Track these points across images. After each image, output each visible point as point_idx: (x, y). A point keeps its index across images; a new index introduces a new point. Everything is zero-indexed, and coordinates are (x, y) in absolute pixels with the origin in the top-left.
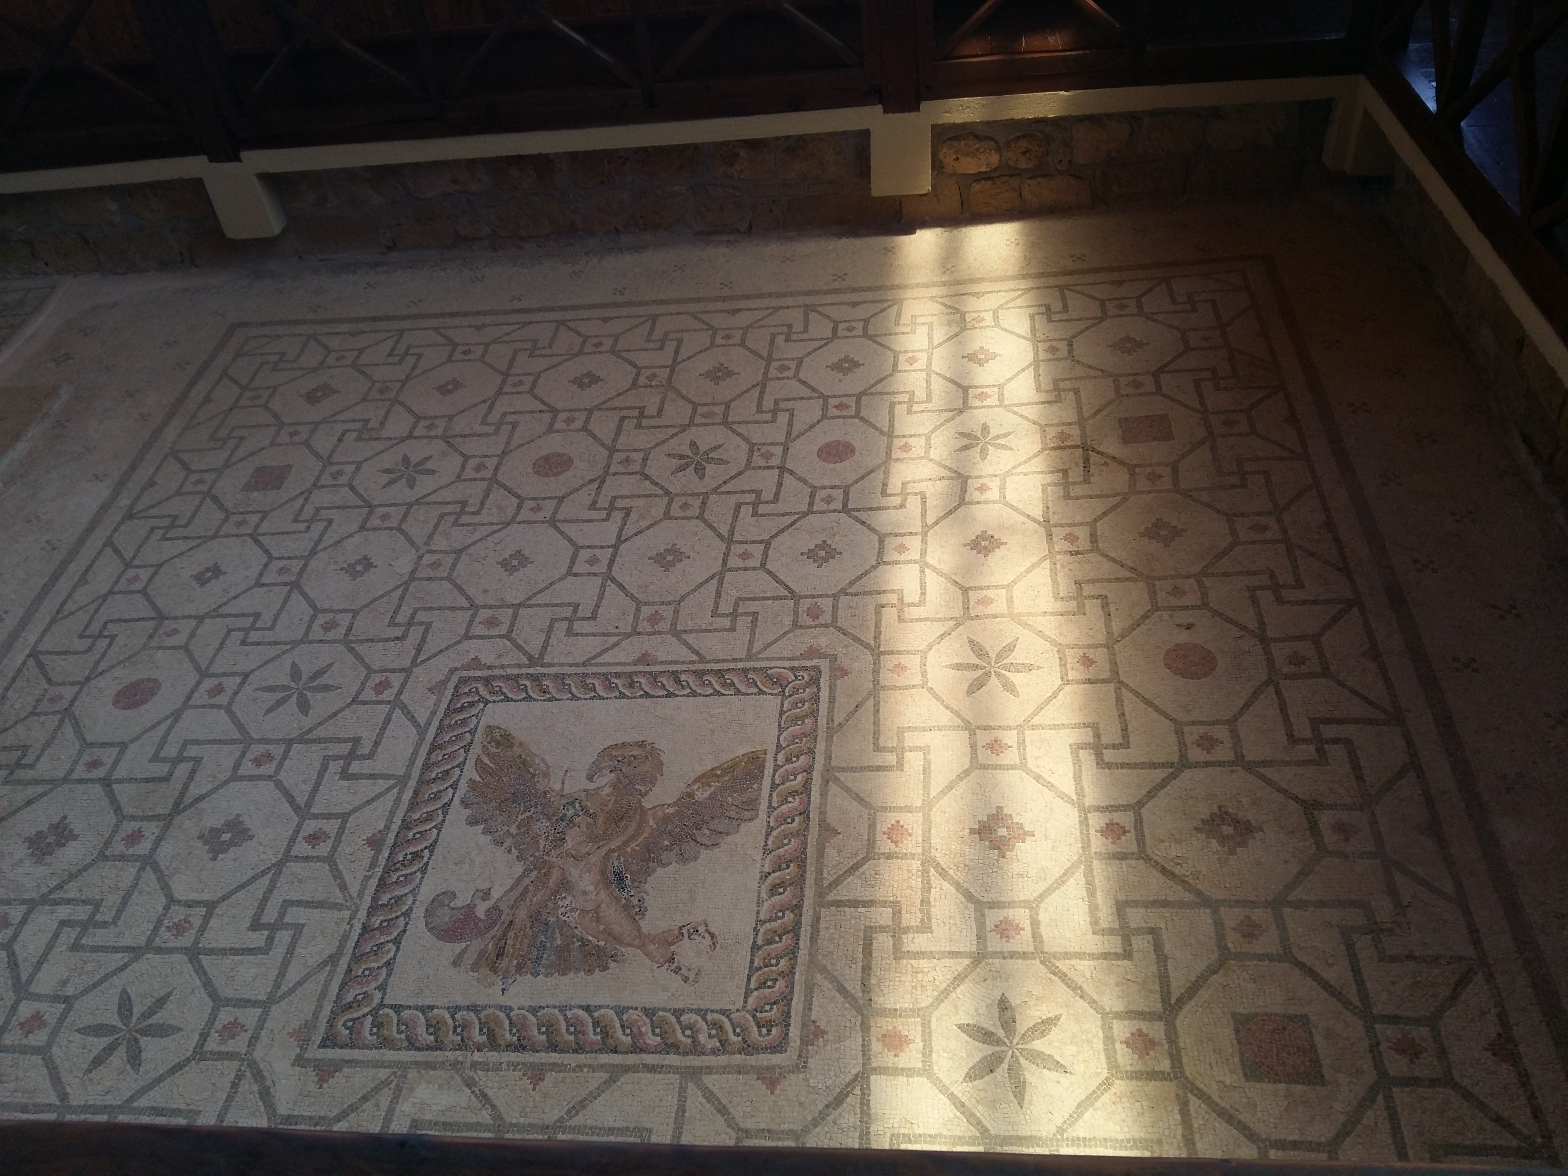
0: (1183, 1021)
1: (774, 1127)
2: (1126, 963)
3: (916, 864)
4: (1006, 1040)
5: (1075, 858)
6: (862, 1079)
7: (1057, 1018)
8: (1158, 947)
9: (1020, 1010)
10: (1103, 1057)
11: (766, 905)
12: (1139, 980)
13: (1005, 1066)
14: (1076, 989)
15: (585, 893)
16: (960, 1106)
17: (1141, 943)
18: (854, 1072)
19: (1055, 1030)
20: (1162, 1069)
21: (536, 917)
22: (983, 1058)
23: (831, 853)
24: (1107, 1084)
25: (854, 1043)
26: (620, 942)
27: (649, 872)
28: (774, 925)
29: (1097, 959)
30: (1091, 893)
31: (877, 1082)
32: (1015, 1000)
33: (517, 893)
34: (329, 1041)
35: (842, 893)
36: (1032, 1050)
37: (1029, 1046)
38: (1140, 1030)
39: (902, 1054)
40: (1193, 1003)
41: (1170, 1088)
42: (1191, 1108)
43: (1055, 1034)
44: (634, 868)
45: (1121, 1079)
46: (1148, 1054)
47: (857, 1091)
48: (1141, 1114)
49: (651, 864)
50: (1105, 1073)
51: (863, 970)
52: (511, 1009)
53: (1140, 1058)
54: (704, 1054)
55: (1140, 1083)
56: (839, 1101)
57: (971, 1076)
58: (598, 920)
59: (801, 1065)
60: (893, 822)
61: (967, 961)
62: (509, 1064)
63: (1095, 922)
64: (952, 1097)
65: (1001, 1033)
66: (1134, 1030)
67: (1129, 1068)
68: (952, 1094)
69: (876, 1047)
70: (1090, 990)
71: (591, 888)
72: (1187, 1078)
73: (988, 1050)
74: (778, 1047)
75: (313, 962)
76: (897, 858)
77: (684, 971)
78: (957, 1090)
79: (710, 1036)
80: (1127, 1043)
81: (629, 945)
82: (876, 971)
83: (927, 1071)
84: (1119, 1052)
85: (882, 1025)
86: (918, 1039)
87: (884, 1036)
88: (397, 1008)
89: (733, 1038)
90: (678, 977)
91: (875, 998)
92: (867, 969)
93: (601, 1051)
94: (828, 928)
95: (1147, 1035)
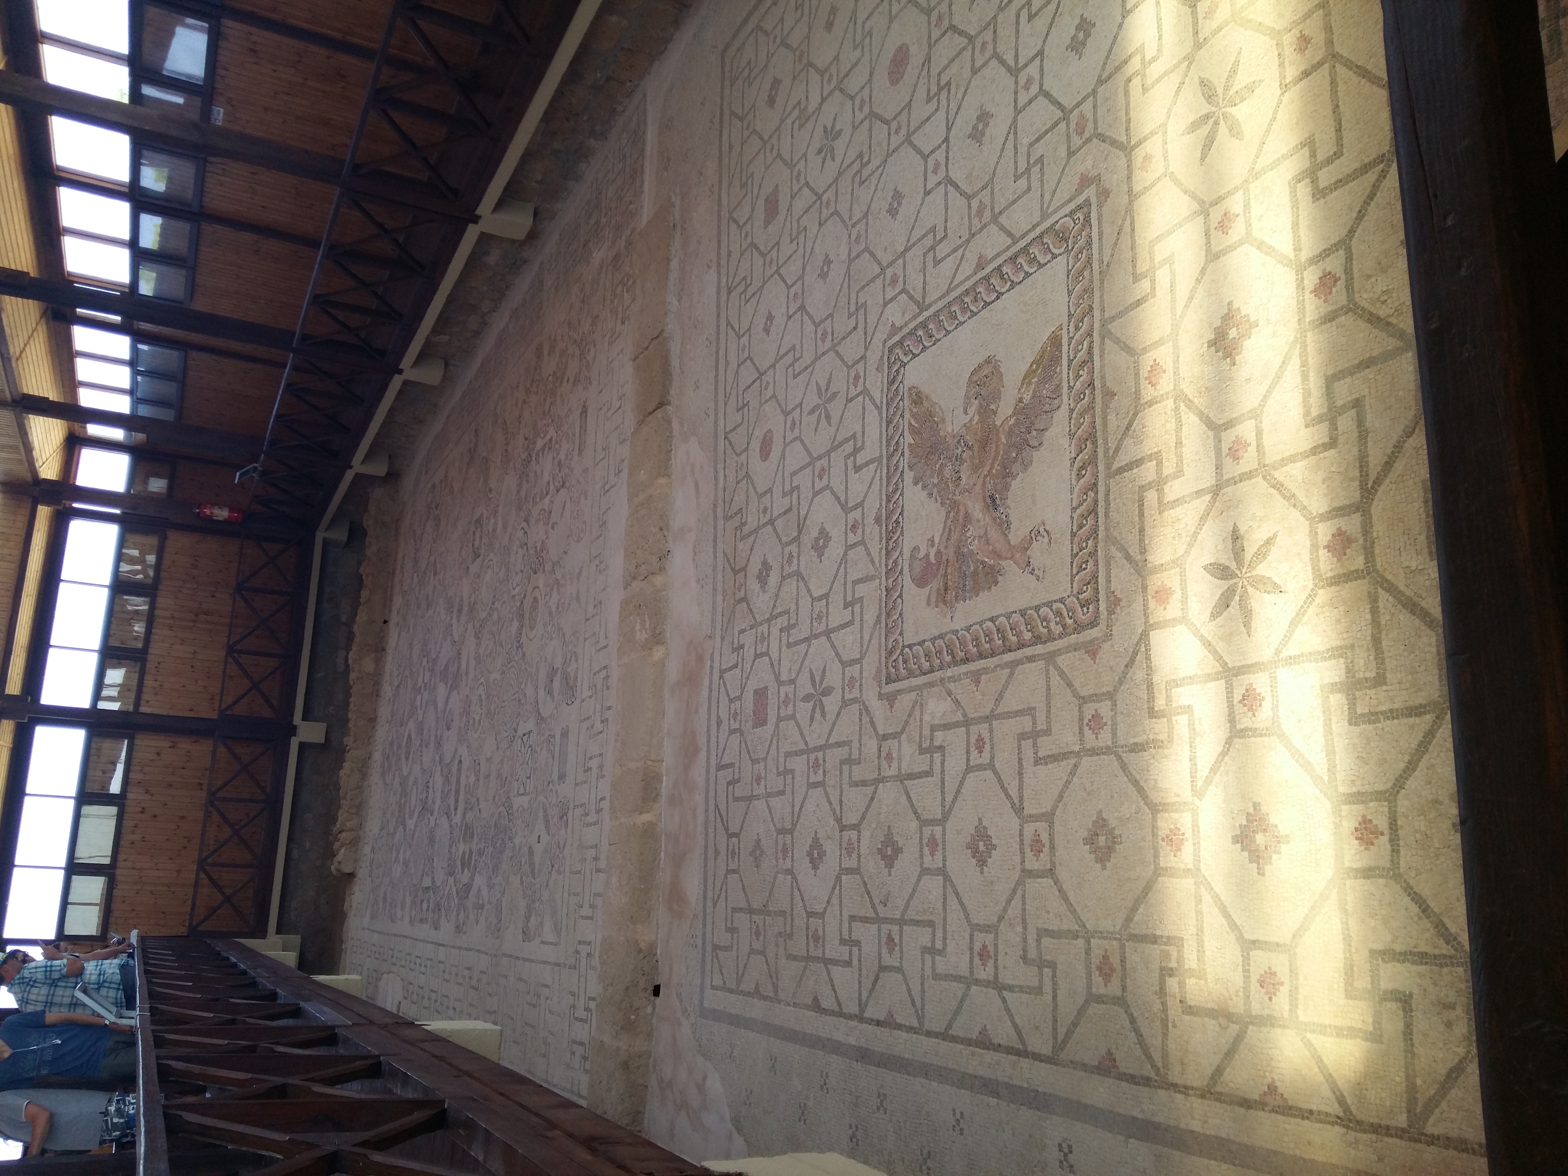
0: (1377, 508)
1: (1098, 691)
2: (1332, 452)
3: (1169, 403)
4: (1238, 572)
5: (1292, 338)
6: (1144, 637)
7: (1275, 536)
8: (1360, 422)
9: (1247, 536)
10: (1309, 568)
11: (1076, 490)
12: (1342, 470)
13: (1237, 598)
14: (1290, 497)
15: (978, 521)
16: (1208, 644)
17: (1346, 422)
18: (1140, 631)
19: (1274, 549)
20: (1356, 567)
21: (958, 553)
22: (1223, 594)
23: (1111, 417)
24: (1312, 597)
25: (1138, 606)
26: (1000, 557)
27: (1007, 487)
28: (1082, 508)
29: (1308, 456)
30: (1305, 376)
31: (1155, 636)
32: (1242, 529)
33: (946, 535)
34: (889, 681)
35: (1122, 460)
36: (1257, 576)
37: (1254, 573)
38: (1339, 529)
39: (1168, 607)
40: (1387, 481)
41: (1362, 586)
42: (1381, 604)
43: (1274, 553)
44: (999, 487)
45: (1323, 587)
46: (1345, 554)
47: (1143, 649)
48: (1339, 621)
49: (1008, 480)
50: (1311, 585)
51: (1140, 532)
52: (957, 631)
53: (1339, 560)
54: (1055, 639)
55: (1337, 588)
56: (1132, 661)
57: (1214, 616)
58: (987, 542)
59: (1108, 637)
60: (1152, 363)
61: (1208, 497)
62: (965, 674)
63: (1307, 413)
64: (1202, 638)
65: (1233, 565)
66: (1334, 531)
67: (1330, 574)
68: (1202, 636)
69: (1152, 604)
70: (1301, 496)
71: (980, 516)
72: (1377, 572)
73: (1225, 585)
74: (1093, 624)
75: (871, 625)
76: (1156, 403)
77: (1036, 572)
78: (1204, 631)
79: (1057, 624)
80: (1327, 547)
81: (1006, 558)
82: (1148, 531)
83: (1184, 619)
84: (1322, 559)
85: (1155, 582)
86: (1178, 590)
87: (1157, 592)
88: (910, 646)
89: (1070, 622)
90: (1034, 577)
91: (1149, 558)
92: (1142, 530)
93: (1003, 653)
94: (1115, 499)
95: (1345, 532)
